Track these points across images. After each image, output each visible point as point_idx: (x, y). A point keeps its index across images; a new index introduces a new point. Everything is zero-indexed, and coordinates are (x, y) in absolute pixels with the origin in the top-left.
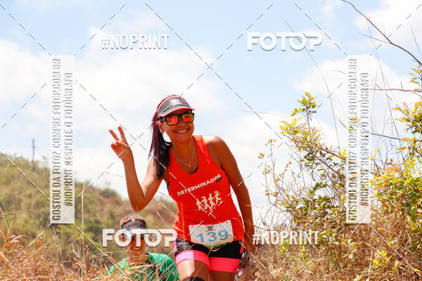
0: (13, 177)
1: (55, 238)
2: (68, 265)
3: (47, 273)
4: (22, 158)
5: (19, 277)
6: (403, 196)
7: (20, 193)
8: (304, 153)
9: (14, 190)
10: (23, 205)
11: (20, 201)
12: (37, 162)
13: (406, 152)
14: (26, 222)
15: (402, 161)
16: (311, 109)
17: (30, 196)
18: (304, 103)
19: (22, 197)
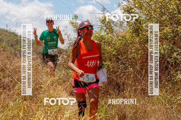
0: (2, 34)
1: (12, 49)
2: (16, 56)
3: (10, 58)
4: (4, 29)
5: (3, 59)
6: (99, 40)
7: (4, 38)
8: (75, 29)
9: (2, 37)
10: (4, 41)
11: (4, 40)
12: (8, 30)
13: (100, 29)
14: (5, 45)
15: (99, 31)
16: (77, 18)
17: (6, 39)
18: (75, 16)
19: (4, 39)
